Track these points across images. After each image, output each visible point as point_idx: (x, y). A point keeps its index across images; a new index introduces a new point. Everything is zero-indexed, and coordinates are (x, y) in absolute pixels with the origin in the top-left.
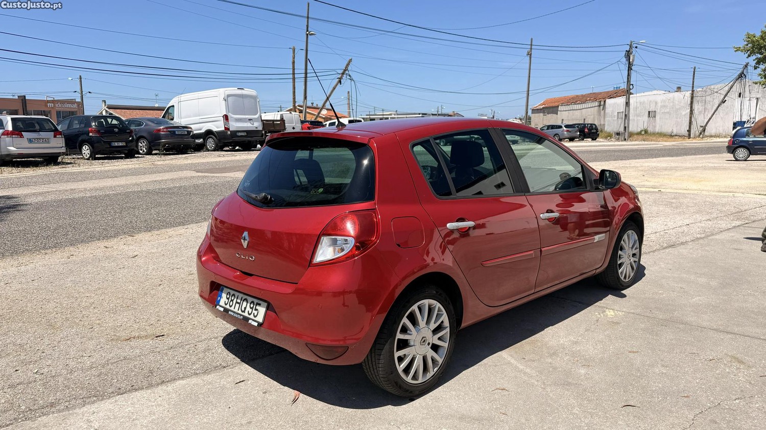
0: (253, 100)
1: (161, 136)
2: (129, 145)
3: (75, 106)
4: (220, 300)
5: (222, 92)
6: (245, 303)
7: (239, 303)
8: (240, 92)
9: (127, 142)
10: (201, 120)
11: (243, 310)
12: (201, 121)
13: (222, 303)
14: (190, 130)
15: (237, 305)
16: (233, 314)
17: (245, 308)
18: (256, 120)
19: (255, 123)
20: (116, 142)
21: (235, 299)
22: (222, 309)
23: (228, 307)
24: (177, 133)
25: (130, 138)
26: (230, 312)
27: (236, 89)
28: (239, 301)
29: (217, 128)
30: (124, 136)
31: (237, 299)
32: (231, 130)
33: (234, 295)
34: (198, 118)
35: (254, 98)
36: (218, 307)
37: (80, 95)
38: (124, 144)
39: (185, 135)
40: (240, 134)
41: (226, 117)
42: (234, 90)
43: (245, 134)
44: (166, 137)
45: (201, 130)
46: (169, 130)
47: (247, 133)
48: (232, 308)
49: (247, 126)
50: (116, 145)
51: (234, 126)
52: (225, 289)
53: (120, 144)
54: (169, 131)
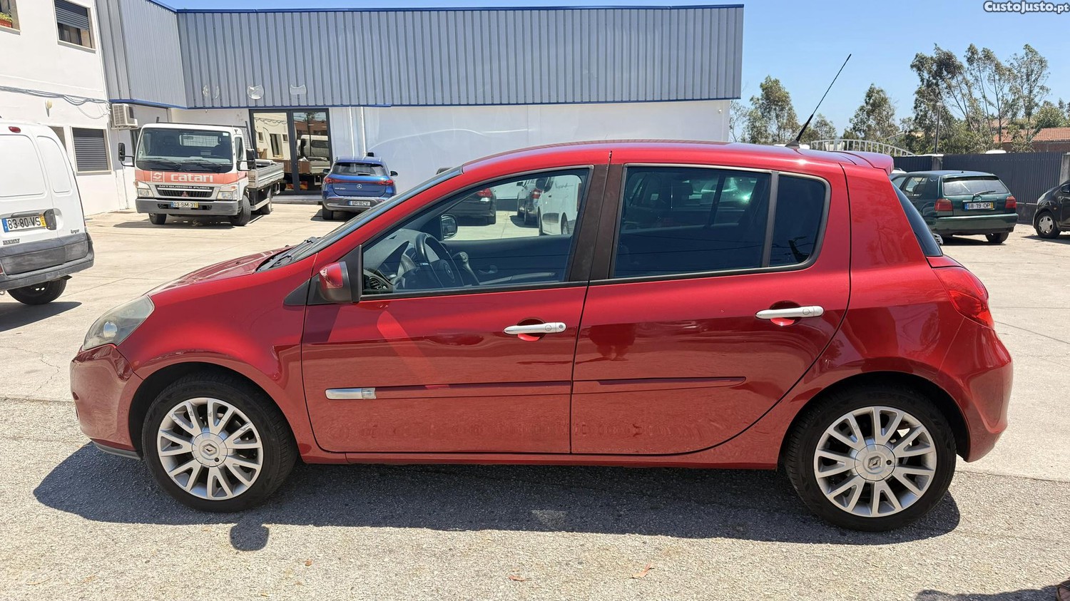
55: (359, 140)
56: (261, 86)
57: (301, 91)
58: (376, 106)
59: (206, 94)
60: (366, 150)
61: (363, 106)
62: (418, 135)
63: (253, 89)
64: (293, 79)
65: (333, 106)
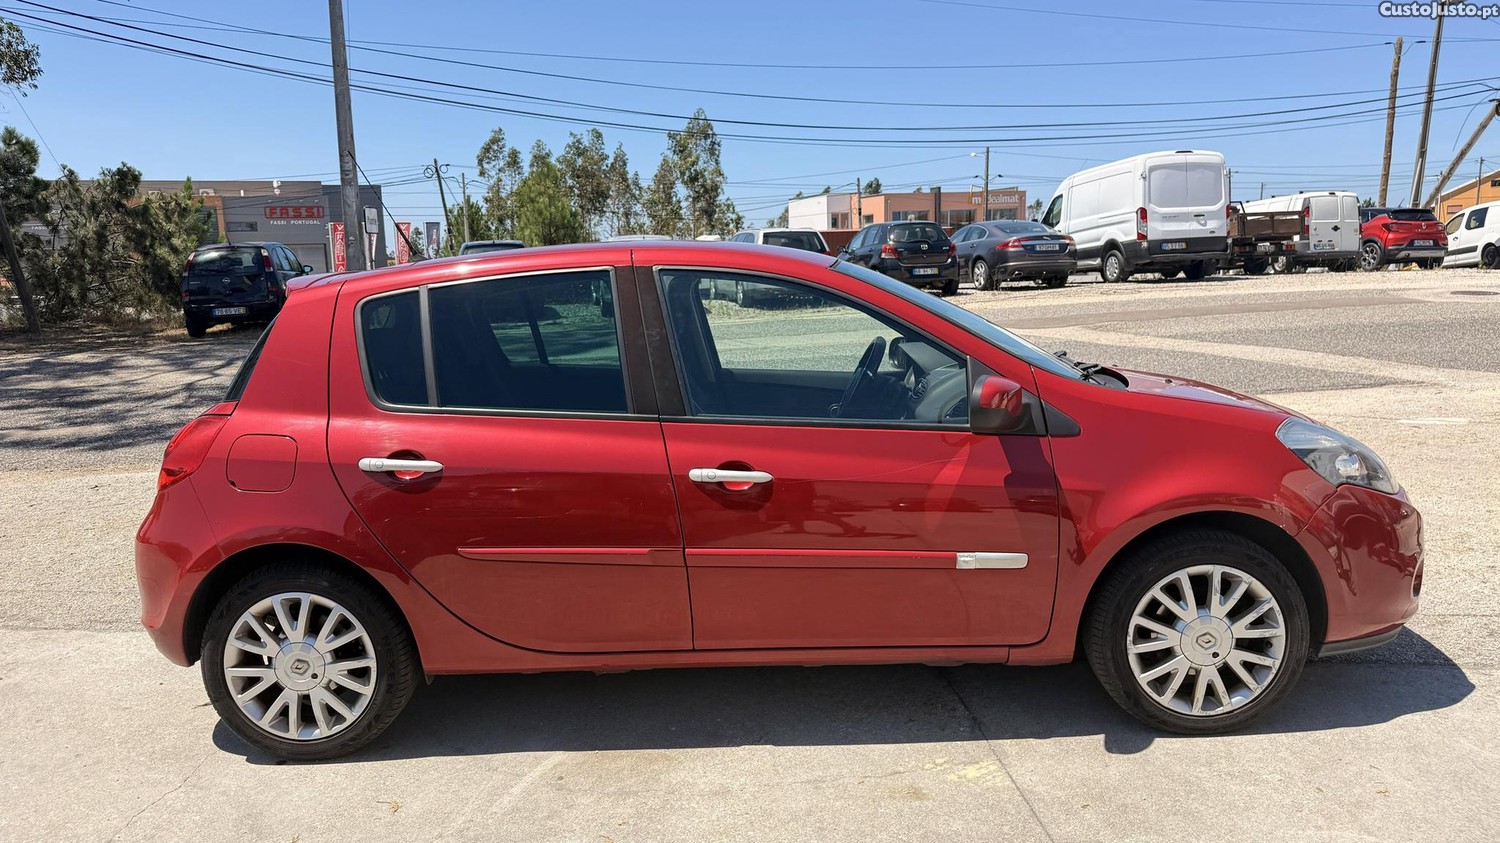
0: (1212, 174)
1: (1009, 254)
2: (944, 273)
3: (1015, 199)
5: (1140, 162)
8: (1181, 158)
9: (942, 267)
10: (1100, 221)
12: (1102, 222)
14: (1067, 241)
18: (1214, 215)
19: (1208, 222)
20: (922, 267)
24: (1038, 249)
25: (950, 260)
27: (1174, 152)
29: (1126, 235)
30: (939, 259)
32: (1149, 238)
34: (1096, 216)
35: (1214, 168)
37: (984, 182)
38: (935, 271)
39: (1056, 252)
40: (1169, 247)
41: (1143, 214)
42: (1169, 157)
43: (1184, 245)
44: (1017, 256)
45: (1098, 240)
46: (1023, 243)
47: (1187, 245)
49: (1192, 229)
50: (922, 273)
51: (1157, 230)
53: (929, 271)
54: (1023, 246)
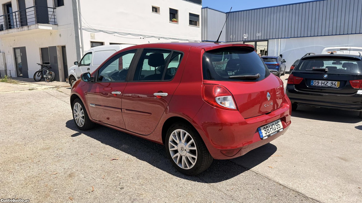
4: (262, 135)
6: (274, 126)
7: (272, 128)
11: (275, 129)
13: (264, 135)
15: (271, 129)
16: (272, 134)
17: (275, 128)
21: (269, 128)
22: (267, 137)
23: (268, 134)
26: (271, 135)
28: (271, 127)
31: (270, 127)
33: (267, 127)
36: (264, 138)
48: (270, 133)
52: (261, 128)
55: (278, 50)
56: (248, 34)
57: (260, 35)
58: (285, 38)
59: (231, 37)
60: (280, 53)
61: (280, 38)
62: (299, 48)
63: (245, 35)
64: (258, 31)
65: (270, 39)
